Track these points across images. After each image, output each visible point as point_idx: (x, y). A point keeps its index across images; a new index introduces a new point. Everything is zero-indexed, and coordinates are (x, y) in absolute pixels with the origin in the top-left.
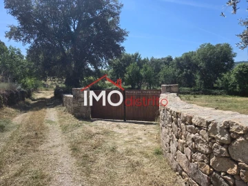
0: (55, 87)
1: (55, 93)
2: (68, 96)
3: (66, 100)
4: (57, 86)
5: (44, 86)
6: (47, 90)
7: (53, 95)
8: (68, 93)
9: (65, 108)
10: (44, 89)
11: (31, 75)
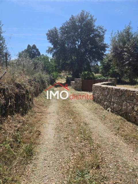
0: (66, 77)
1: (67, 81)
2: (73, 82)
3: (72, 83)
4: (67, 77)
5: (60, 76)
6: (61, 79)
7: (65, 82)
8: (73, 81)
9: (71, 87)
10: (60, 78)
11: (56, 71)
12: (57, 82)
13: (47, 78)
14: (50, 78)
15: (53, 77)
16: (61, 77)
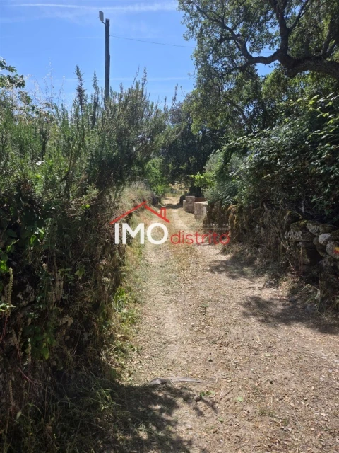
7: (178, 202)
10: (171, 195)
11: (162, 183)
12: (165, 202)
13: (147, 195)
14: (152, 195)
15: (157, 193)
16: (172, 193)
